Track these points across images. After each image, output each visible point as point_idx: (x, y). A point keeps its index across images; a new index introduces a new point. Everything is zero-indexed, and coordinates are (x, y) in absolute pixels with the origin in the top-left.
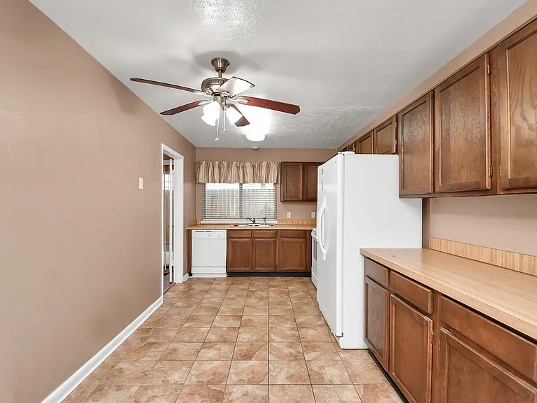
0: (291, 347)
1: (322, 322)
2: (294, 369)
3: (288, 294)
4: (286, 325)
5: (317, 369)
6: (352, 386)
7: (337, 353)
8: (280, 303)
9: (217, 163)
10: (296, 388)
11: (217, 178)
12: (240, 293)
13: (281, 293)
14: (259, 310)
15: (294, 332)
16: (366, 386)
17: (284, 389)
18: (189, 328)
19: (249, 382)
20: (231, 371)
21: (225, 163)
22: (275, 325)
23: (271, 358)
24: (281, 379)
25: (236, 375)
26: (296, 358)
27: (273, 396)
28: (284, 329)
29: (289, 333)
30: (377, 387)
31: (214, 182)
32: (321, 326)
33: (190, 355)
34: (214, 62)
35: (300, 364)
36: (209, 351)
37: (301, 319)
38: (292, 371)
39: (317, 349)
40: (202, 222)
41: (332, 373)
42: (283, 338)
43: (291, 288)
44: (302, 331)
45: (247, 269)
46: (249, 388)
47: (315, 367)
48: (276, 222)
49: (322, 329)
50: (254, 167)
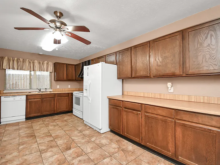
0: (84, 139)
1: (88, 127)
2: (91, 145)
3: (66, 121)
4: (76, 132)
5: (99, 143)
6: (113, 143)
7: (101, 135)
8: (66, 125)
9: (16, 59)
10: (97, 151)
11: (16, 67)
12: (41, 126)
13: (62, 121)
14: (58, 130)
15: (81, 134)
16: (116, 141)
17: (93, 153)
18: (24, 148)
19: (78, 156)
20: (66, 156)
21: (21, 60)
22: (71, 134)
23: (79, 145)
24: (89, 150)
25: (69, 156)
26: (89, 142)
27: (91, 156)
28: (76, 134)
29: (79, 134)
30: (119, 140)
31: (13, 69)
32: (89, 129)
33: (37, 158)
34: (55, 13)
35: (92, 143)
36: (47, 153)
37: (80, 129)
38: (91, 146)
39: (94, 136)
40: (4, 92)
41: (104, 141)
42: (78, 137)
43: (65, 119)
44: (83, 132)
45: (39, 114)
46: (79, 158)
47: (97, 142)
48: (52, 90)
49: (90, 129)
50: (39, 63)
